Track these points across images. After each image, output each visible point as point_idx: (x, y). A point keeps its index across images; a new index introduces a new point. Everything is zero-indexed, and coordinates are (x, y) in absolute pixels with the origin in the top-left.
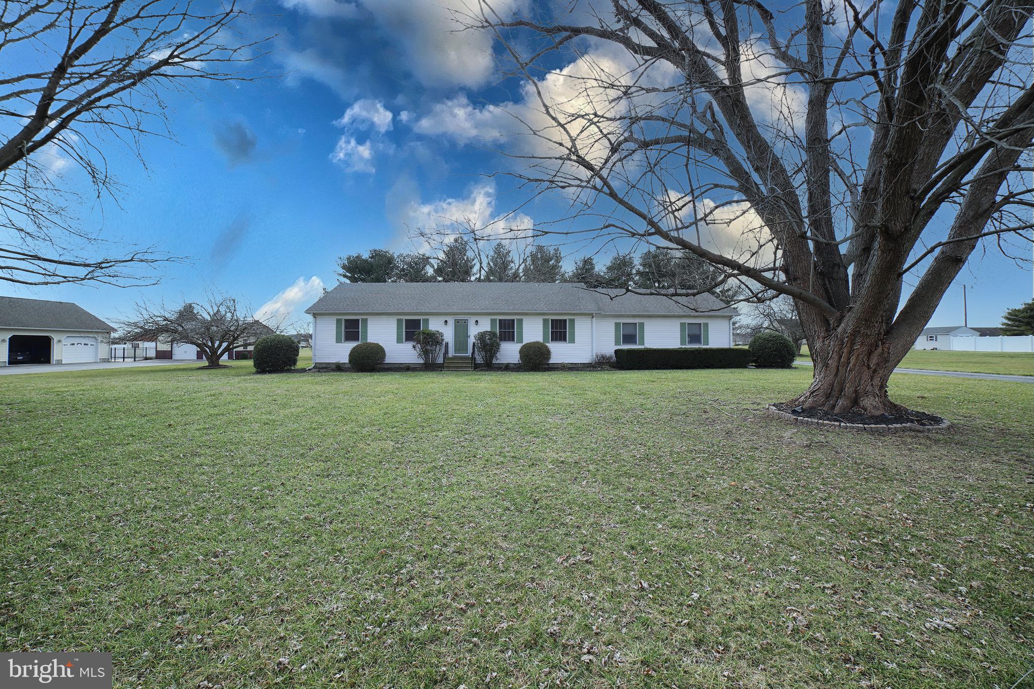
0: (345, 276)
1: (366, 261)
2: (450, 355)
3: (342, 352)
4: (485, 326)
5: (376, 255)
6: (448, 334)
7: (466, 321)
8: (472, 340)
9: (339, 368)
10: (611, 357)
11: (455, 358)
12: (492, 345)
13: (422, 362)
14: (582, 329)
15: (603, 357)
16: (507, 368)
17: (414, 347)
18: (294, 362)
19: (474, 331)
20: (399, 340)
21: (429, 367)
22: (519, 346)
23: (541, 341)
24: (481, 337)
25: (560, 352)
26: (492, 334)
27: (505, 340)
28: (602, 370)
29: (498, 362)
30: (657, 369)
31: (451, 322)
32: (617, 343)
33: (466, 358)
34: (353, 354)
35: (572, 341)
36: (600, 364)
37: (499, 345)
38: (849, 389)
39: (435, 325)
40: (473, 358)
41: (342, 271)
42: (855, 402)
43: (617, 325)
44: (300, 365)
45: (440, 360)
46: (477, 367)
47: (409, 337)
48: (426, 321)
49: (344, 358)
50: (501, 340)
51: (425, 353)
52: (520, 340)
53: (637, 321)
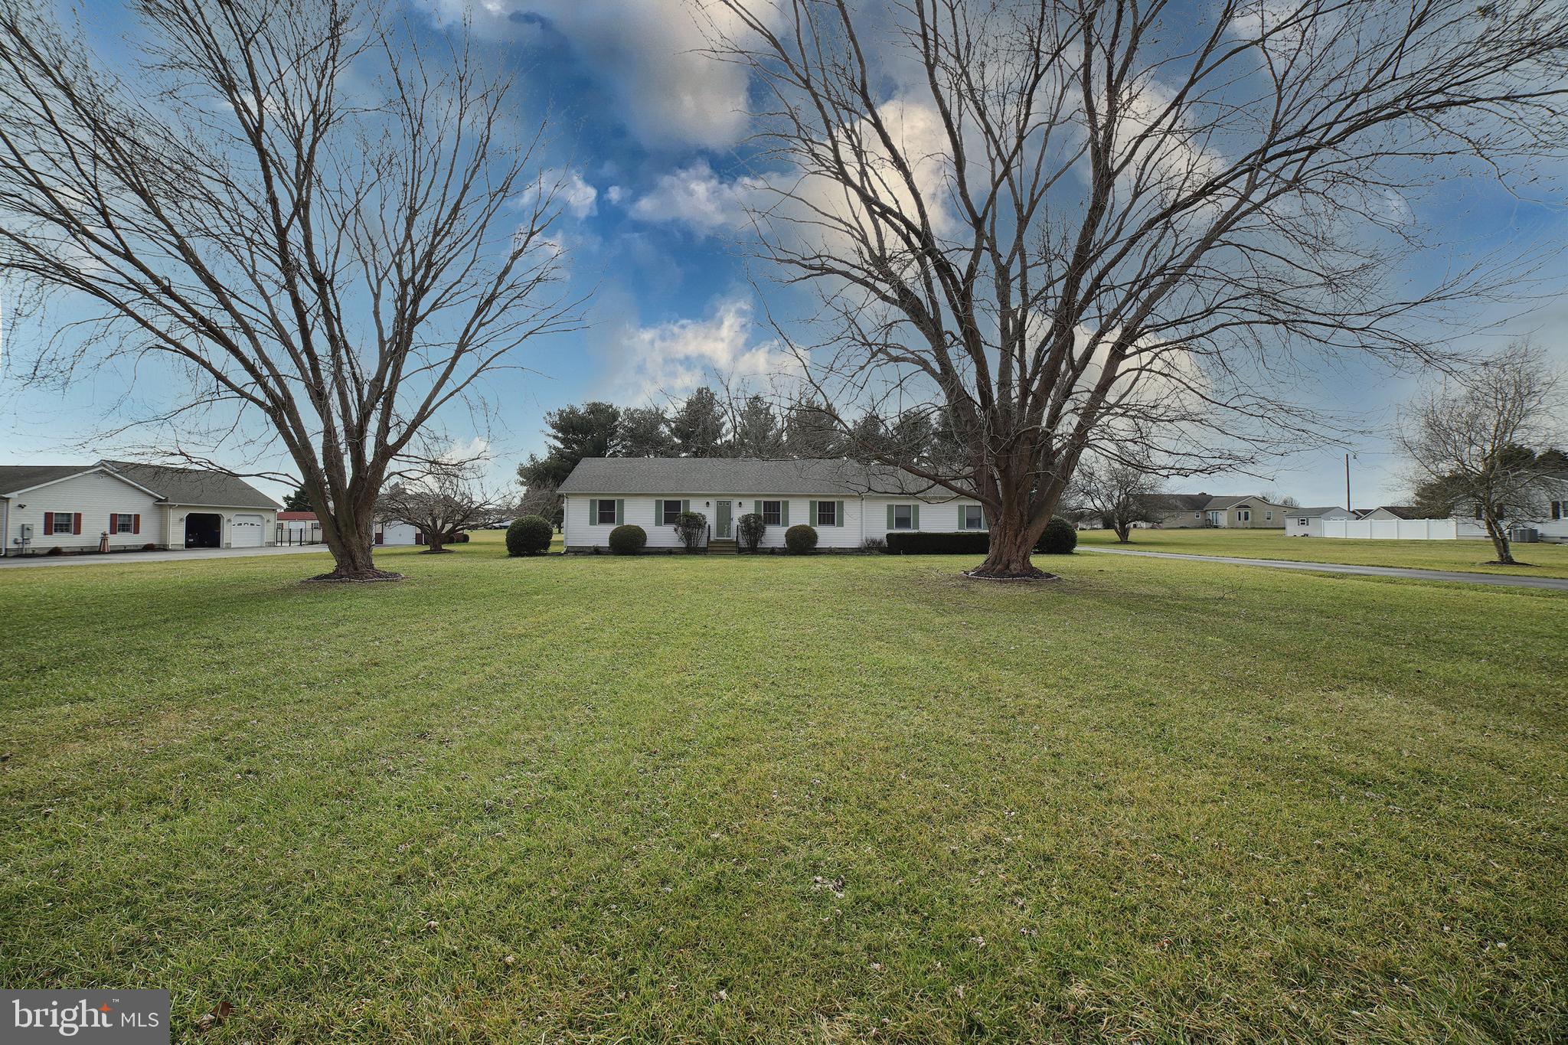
0: (556, 437)
1: (582, 418)
2: (712, 539)
3: (601, 535)
4: (749, 508)
5: (595, 409)
6: (711, 516)
7: (729, 503)
8: (735, 523)
9: (597, 551)
10: (880, 542)
11: (717, 541)
12: (756, 528)
13: (683, 545)
14: (852, 512)
15: (873, 542)
16: (773, 552)
17: (676, 530)
18: (547, 544)
19: (737, 514)
20: (658, 523)
21: (691, 550)
22: (785, 530)
23: (808, 524)
24: (746, 520)
25: (827, 536)
26: (757, 517)
27: (770, 523)
28: (871, 554)
29: (763, 546)
30: (928, 553)
31: (713, 502)
32: (889, 527)
33: (731, 542)
34: (614, 537)
35: (841, 524)
36: (871, 548)
37: (764, 528)
38: (1005, 559)
39: (696, 507)
40: (737, 542)
41: (553, 432)
42: (1007, 567)
43: (890, 507)
44: (552, 549)
45: (703, 543)
46: (741, 552)
47: (669, 520)
48: (687, 503)
49: (605, 542)
50: (765, 523)
51: (688, 537)
52: (786, 524)
53: (911, 503)
